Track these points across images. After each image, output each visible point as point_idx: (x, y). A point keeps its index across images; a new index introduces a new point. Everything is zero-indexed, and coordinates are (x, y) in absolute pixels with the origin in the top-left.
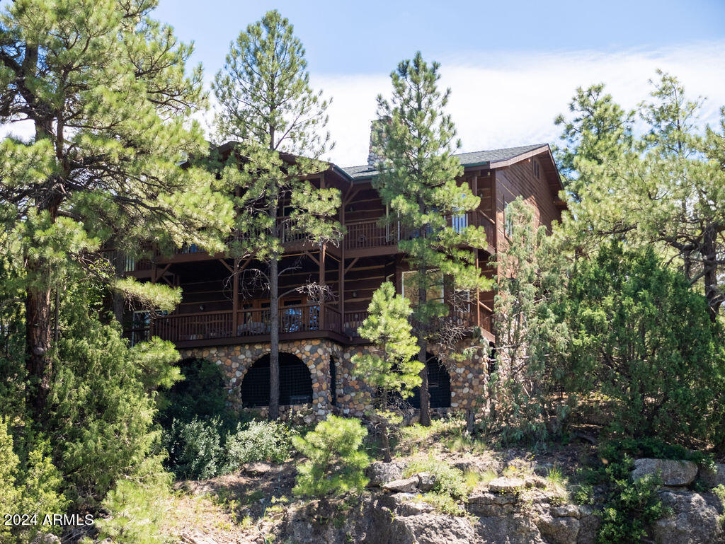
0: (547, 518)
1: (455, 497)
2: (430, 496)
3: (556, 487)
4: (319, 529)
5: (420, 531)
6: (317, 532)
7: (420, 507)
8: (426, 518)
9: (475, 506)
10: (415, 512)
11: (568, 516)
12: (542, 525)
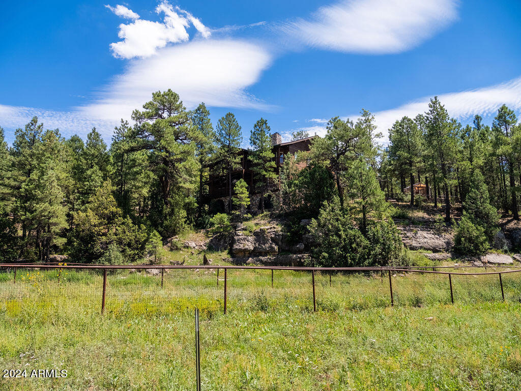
0: (273, 236)
1: (250, 232)
2: (244, 232)
3: (279, 228)
4: (220, 240)
5: (238, 240)
6: (219, 241)
7: (240, 234)
8: (240, 237)
9: (256, 234)
10: (240, 235)
11: (279, 235)
12: (271, 238)
